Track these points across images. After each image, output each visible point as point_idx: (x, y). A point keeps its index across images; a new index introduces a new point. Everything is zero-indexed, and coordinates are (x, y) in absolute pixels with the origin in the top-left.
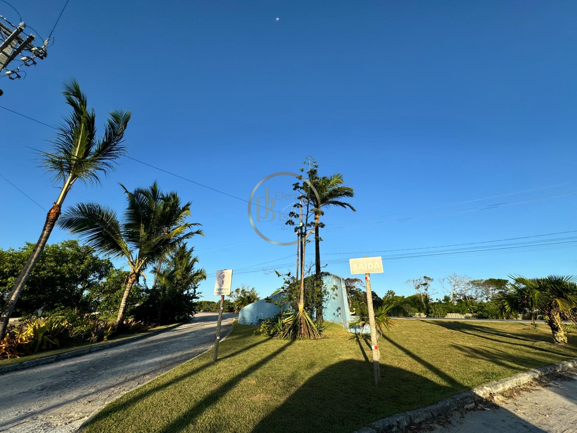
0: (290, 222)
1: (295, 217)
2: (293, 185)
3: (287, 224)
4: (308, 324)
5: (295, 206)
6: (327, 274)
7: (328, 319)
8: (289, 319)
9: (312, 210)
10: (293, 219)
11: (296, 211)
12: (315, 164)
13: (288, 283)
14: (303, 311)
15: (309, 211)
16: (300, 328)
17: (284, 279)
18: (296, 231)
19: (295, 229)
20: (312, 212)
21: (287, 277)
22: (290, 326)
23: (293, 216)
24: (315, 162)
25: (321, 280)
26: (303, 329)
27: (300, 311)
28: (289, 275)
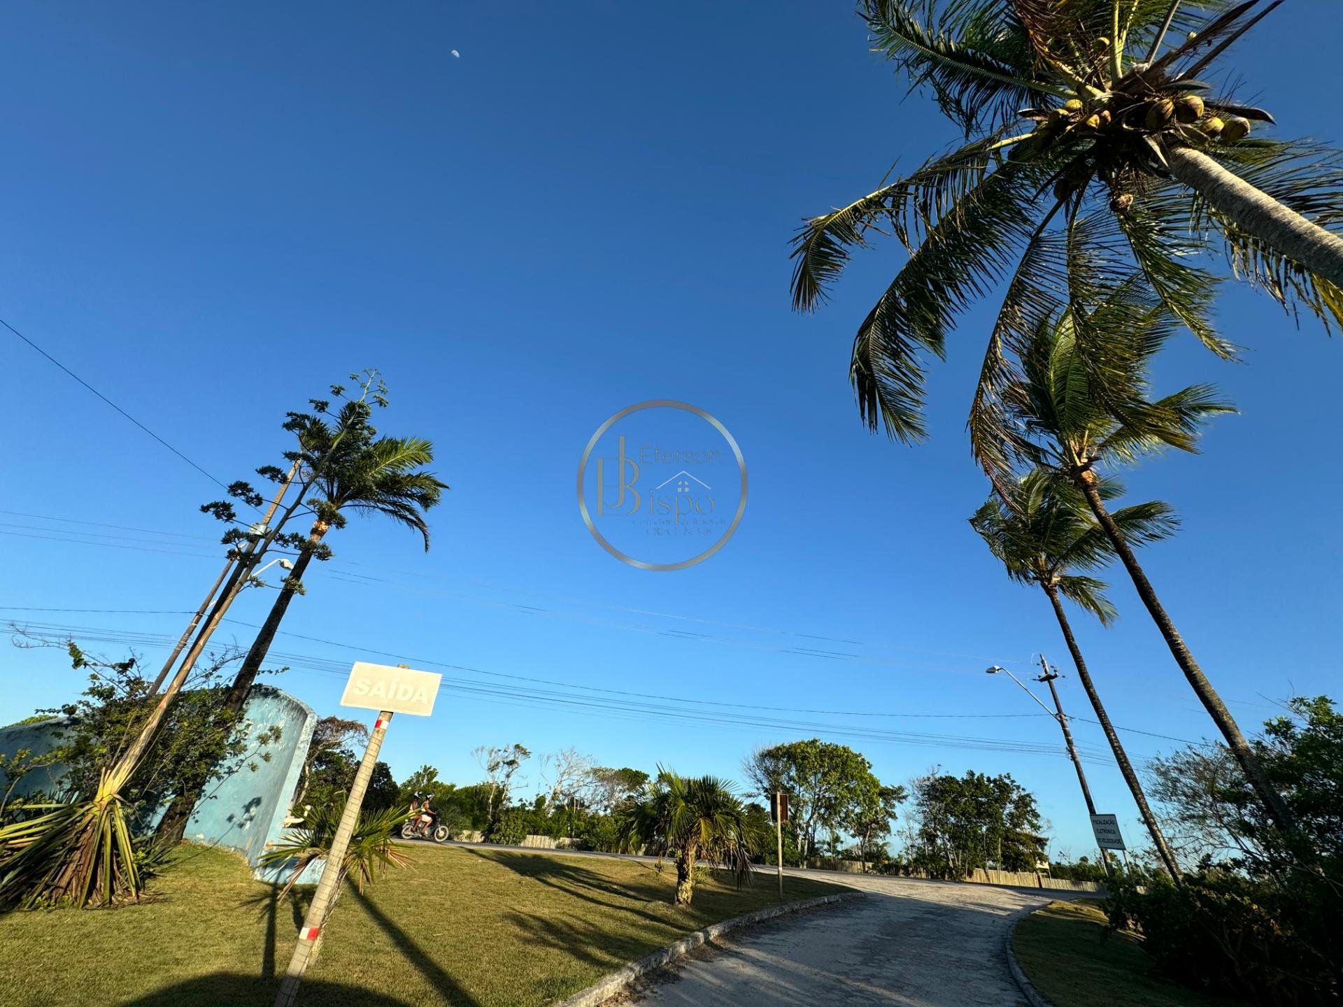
0: (223, 511)
1: (249, 500)
2: (289, 415)
3: (205, 509)
4: (107, 850)
5: (263, 471)
6: (271, 693)
7: (201, 836)
8: (30, 827)
9: (312, 502)
10: (238, 504)
11: (261, 485)
12: (382, 396)
13: (106, 694)
14: (112, 802)
15: (304, 501)
16: (63, 863)
17: (94, 677)
18: (226, 541)
19: (229, 534)
20: (311, 507)
21: (113, 674)
22: (17, 855)
23: (243, 497)
24: (382, 391)
25: (241, 709)
26: (72, 866)
27: (98, 798)
28: (124, 667)
